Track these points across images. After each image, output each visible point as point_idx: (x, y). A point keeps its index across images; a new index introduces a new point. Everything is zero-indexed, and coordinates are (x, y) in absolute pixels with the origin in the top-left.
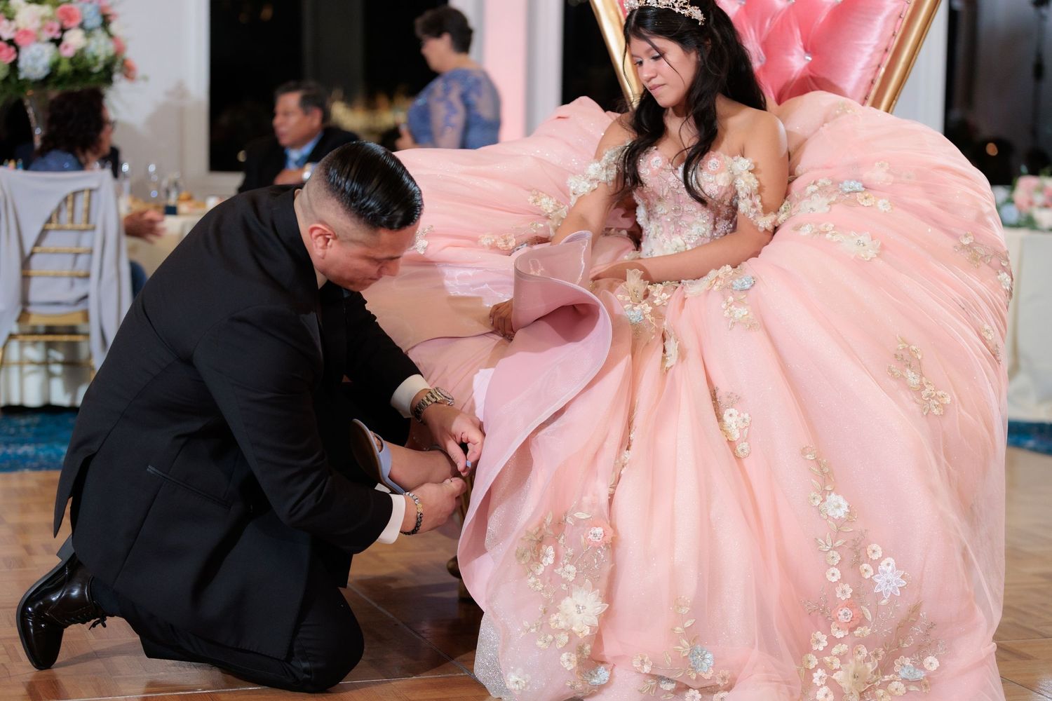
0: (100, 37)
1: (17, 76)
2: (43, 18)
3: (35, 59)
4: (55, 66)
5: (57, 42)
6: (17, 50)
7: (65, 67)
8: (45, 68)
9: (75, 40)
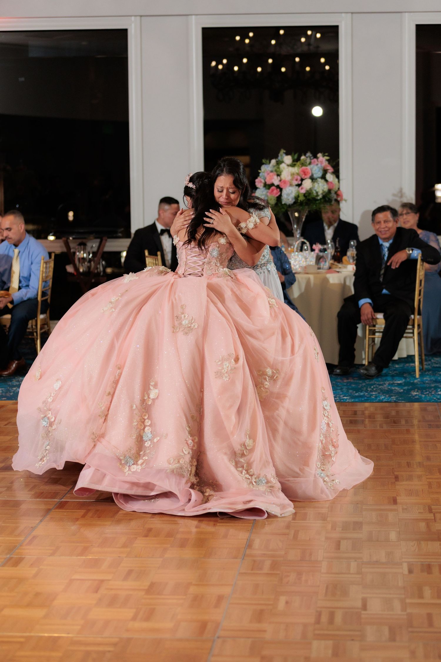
0: (321, 182)
1: (281, 202)
2: (292, 174)
3: (288, 195)
4: (297, 198)
5: (299, 185)
6: (281, 190)
7: (301, 198)
8: (292, 199)
9: (307, 184)
